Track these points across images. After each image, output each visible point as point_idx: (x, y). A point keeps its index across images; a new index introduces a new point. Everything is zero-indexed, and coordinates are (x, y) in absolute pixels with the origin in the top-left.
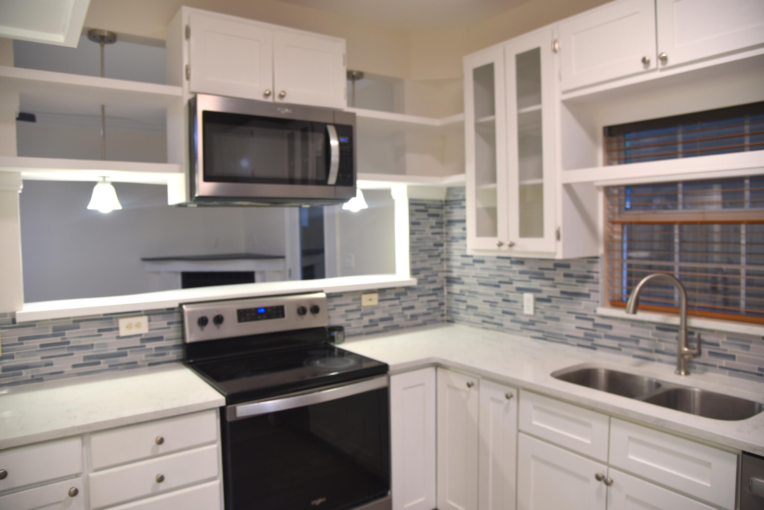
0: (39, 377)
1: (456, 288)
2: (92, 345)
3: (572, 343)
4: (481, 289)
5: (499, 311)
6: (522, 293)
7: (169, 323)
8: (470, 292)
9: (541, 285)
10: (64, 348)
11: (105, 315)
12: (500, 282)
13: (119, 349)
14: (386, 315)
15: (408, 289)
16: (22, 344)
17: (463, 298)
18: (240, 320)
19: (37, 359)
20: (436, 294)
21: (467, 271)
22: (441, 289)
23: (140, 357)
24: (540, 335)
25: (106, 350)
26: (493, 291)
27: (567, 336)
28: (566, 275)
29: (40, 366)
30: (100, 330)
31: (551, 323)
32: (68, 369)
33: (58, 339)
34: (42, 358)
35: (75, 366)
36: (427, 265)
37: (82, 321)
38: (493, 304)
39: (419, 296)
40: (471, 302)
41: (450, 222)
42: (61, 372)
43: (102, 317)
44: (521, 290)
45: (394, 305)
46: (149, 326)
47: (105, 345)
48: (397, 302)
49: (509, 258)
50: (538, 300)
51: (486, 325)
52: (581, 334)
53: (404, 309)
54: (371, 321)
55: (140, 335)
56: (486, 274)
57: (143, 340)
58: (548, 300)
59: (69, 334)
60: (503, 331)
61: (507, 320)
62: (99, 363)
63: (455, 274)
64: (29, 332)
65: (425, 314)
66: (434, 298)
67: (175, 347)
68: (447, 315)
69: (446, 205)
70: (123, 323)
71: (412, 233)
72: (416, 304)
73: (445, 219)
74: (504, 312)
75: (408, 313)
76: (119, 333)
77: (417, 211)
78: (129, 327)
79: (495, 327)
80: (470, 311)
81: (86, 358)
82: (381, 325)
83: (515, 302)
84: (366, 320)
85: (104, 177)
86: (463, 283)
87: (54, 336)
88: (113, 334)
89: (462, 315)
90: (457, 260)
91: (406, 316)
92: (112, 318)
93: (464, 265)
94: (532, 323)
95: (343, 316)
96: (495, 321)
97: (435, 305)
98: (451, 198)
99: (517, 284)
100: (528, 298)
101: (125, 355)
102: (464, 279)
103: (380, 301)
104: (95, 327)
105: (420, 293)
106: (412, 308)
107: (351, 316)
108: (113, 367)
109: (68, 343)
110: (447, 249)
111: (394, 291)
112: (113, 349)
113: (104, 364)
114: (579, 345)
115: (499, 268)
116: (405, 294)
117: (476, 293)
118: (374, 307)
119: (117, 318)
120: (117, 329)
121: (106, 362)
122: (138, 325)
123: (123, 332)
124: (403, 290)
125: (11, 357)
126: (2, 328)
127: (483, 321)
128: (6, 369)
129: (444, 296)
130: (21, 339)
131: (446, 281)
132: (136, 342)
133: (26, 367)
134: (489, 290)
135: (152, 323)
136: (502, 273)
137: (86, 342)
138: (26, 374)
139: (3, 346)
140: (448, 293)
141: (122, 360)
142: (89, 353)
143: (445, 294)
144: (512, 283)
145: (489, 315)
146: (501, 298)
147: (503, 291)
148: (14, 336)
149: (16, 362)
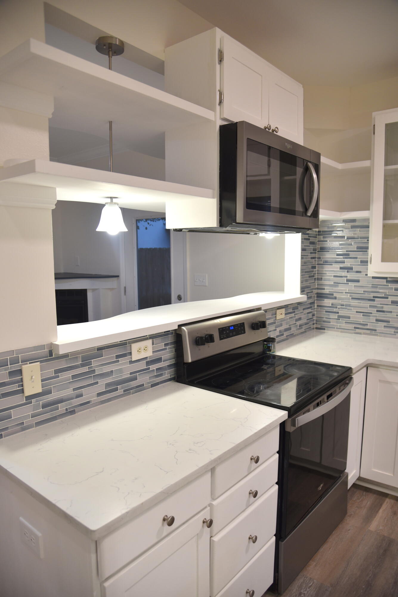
0: (72, 410)
1: (327, 302)
2: (112, 371)
4: (355, 303)
5: (373, 319)
7: (166, 345)
8: (343, 305)
10: (91, 377)
11: (121, 342)
12: (374, 297)
13: (131, 374)
14: (288, 326)
16: (58, 377)
17: (335, 310)
18: (221, 338)
19: (69, 392)
20: (311, 307)
21: (341, 288)
22: (313, 303)
23: (143, 379)
25: (121, 376)
26: (368, 304)
29: (72, 399)
30: (118, 357)
32: (95, 399)
33: (85, 369)
34: (74, 390)
35: (99, 395)
36: (308, 284)
37: (105, 348)
38: (366, 314)
39: (304, 309)
40: (342, 313)
41: (323, 249)
42: (88, 402)
45: (292, 317)
46: (153, 348)
47: (120, 371)
48: (293, 315)
49: (386, 278)
51: (357, 330)
53: (297, 320)
54: (280, 331)
55: (147, 358)
56: (361, 290)
57: (148, 363)
59: (95, 363)
60: (377, 335)
61: (380, 327)
62: (116, 389)
63: (327, 291)
65: (306, 324)
66: (311, 310)
67: (170, 366)
68: (316, 323)
69: (319, 235)
70: (135, 347)
71: (302, 258)
72: (303, 316)
73: (318, 246)
74: (378, 321)
75: (298, 323)
76: (131, 358)
77: (305, 239)
78: (138, 351)
79: (368, 332)
80: (342, 320)
81: (108, 385)
82: (286, 334)
83: (391, 312)
85: (111, 198)
86: (335, 298)
87: (83, 365)
88: (127, 360)
89: (333, 323)
90: (329, 280)
91: (297, 326)
92: (127, 345)
93: (336, 284)
96: (368, 327)
97: (311, 316)
98: (326, 229)
99: (391, 299)
101: (135, 379)
102: (336, 295)
103: (286, 314)
104: (114, 354)
105: (304, 307)
106: (300, 319)
107: (271, 328)
108: (127, 392)
109: (94, 372)
110: (318, 271)
112: (126, 375)
113: (120, 390)
115: (374, 286)
116: (297, 308)
117: (349, 306)
118: (283, 320)
119: (130, 344)
120: (131, 354)
121: (122, 388)
122: (145, 349)
123: (135, 356)
124: (296, 305)
125: (49, 392)
126: (41, 362)
127: (355, 328)
128: (44, 406)
129: (315, 309)
130: (57, 372)
131: (317, 297)
132: (142, 365)
133: (61, 401)
134: (363, 303)
135: (154, 346)
136: (378, 290)
137: (107, 369)
138: (62, 408)
139: (42, 381)
140: (317, 306)
141: (134, 384)
142: (109, 380)
143: (316, 307)
144: (387, 298)
145: (362, 323)
146: (376, 309)
147: (378, 304)
148: (50, 370)
149: (54, 396)
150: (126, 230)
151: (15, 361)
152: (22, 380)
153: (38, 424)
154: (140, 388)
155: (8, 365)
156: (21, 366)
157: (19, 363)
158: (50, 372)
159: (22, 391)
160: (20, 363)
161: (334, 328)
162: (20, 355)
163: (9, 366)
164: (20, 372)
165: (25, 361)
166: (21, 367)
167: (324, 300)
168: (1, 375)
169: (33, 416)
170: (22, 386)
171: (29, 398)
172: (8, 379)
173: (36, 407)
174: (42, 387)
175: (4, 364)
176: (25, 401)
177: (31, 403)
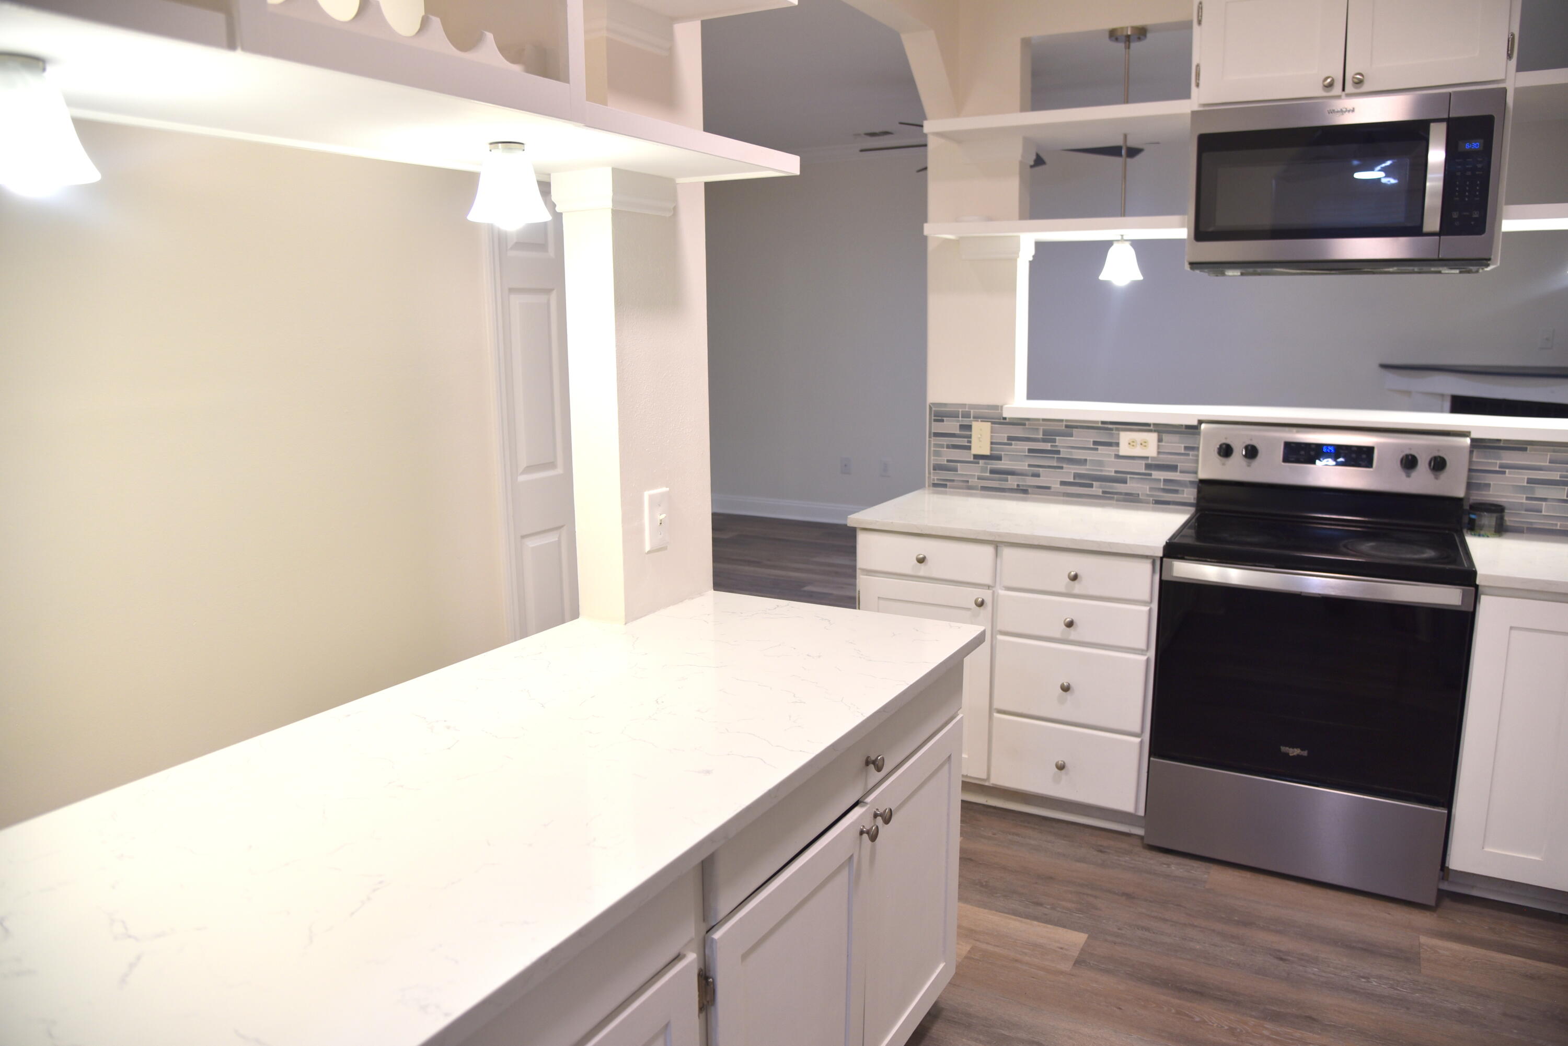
0: (1025, 488)
2: (1086, 460)
7: (1186, 448)
10: (1054, 457)
11: (1103, 423)
13: (1116, 472)
16: (1011, 444)
18: (1286, 459)
19: (1023, 466)
23: (1143, 489)
25: (1101, 471)
29: (1026, 475)
30: (1095, 443)
32: (1056, 486)
33: (1048, 446)
34: (1030, 466)
35: (1063, 483)
37: (1076, 427)
42: (1049, 488)
43: (1100, 425)
46: (1159, 447)
47: (1100, 463)
55: (1147, 458)
57: (1148, 466)
59: (1060, 441)
62: (1091, 486)
64: (1018, 432)
67: (1191, 483)
70: (1125, 437)
76: (1118, 451)
78: (1132, 444)
81: (1076, 476)
87: (1044, 441)
88: (1110, 451)
92: (1111, 429)
101: (1124, 481)
104: (1089, 438)
108: (1108, 495)
109: (1058, 452)
112: (1110, 471)
113: (1097, 489)
119: (1117, 429)
120: (1117, 444)
121: (1101, 487)
122: (1144, 444)
123: (1124, 450)
125: (999, 458)
126: (993, 423)
128: (993, 472)
130: (1010, 438)
132: (1140, 467)
133: (1012, 473)
135: (1163, 443)
137: (1078, 455)
138: (1012, 482)
139: (992, 443)
141: (1120, 487)
142: (1081, 470)
148: (1003, 434)
149: (1003, 465)
150: (1140, 277)
151: (966, 415)
152: (970, 437)
153: (984, 488)
154: (1132, 497)
155: (959, 417)
156: (971, 421)
157: (970, 418)
158: (1003, 437)
159: (969, 448)
160: (972, 419)
162: (972, 411)
163: (960, 419)
164: (969, 427)
165: (977, 418)
166: (971, 423)
168: (950, 426)
169: (979, 478)
170: (970, 442)
171: (977, 457)
172: (958, 432)
173: (984, 470)
174: (991, 449)
175: (954, 415)
176: (972, 459)
177: (978, 463)
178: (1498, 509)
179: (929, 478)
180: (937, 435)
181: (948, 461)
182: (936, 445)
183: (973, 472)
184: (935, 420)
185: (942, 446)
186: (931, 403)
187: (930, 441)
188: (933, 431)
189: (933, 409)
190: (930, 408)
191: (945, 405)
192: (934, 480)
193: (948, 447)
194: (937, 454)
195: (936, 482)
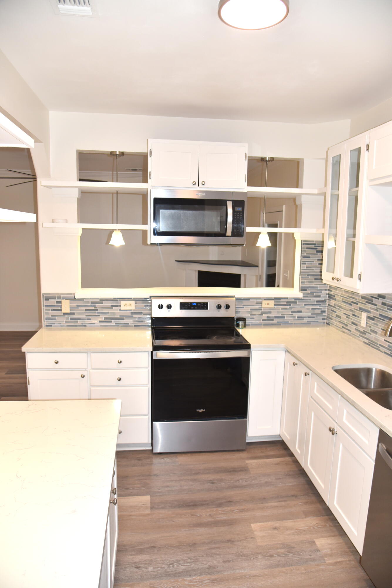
0: (85, 324)
1: (333, 302)
2: (108, 312)
3: (382, 350)
4: (343, 305)
5: (350, 321)
6: (362, 312)
7: (145, 306)
8: (338, 306)
9: (371, 308)
10: (96, 312)
12: (352, 302)
13: (120, 316)
14: (280, 315)
15: (297, 299)
16: (78, 308)
17: (335, 310)
18: (181, 308)
19: (84, 316)
22: (325, 302)
23: (130, 321)
24: (367, 341)
25: (114, 316)
27: (380, 345)
28: (383, 304)
29: (85, 319)
30: (111, 306)
31: (373, 335)
32: (98, 323)
33: (93, 308)
34: (86, 316)
35: (100, 322)
36: (313, 285)
37: (104, 300)
38: (348, 316)
39: (305, 305)
40: (338, 312)
42: (94, 324)
43: (113, 299)
44: (361, 309)
45: (285, 309)
46: (135, 306)
47: (114, 313)
48: (288, 307)
50: (369, 317)
51: (344, 330)
52: (386, 345)
53: (294, 312)
55: (131, 310)
57: (132, 313)
58: (373, 319)
59: (98, 306)
60: (351, 336)
61: (353, 329)
62: (111, 322)
64: (81, 303)
65: (309, 317)
66: (318, 307)
67: (148, 318)
68: (327, 319)
70: (123, 303)
71: (303, 263)
72: (303, 310)
74: (353, 323)
75: (297, 315)
76: (121, 308)
78: (125, 305)
79: (348, 332)
80: (337, 319)
81: (105, 318)
82: (275, 321)
83: (358, 317)
84: (265, 316)
86: (335, 300)
87: (91, 306)
88: (118, 308)
89: (333, 320)
91: (295, 317)
92: (118, 300)
94: (364, 333)
95: (248, 312)
96: (348, 328)
97: (319, 311)
99: (360, 305)
100: (364, 315)
101: (123, 319)
102: (336, 297)
103: (275, 305)
104: (109, 304)
105: (306, 303)
106: (300, 312)
107: (254, 312)
108: (118, 325)
109: (97, 310)
111: (286, 300)
112: (118, 316)
113: (113, 323)
114: (385, 353)
116: (295, 302)
117: (340, 307)
118: (271, 309)
119: (120, 300)
120: (120, 306)
121: (115, 322)
122: (130, 305)
123: (123, 308)
124: (293, 300)
125: (74, 314)
126: (70, 300)
127: (343, 327)
128: (71, 319)
129: (326, 306)
130: (77, 306)
131: (329, 297)
132: (129, 314)
133: (79, 319)
134: (347, 306)
135: (137, 305)
136: (354, 297)
137: (105, 310)
138: (80, 322)
139: (70, 308)
140: (329, 305)
141: (122, 322)
142: (107, 316)
143: (327, 305)
144: (357, 304)
145: (345, 323)
146: (352, 313)
147: (353, 308)
148: (75, 304)
149: (76, 316)
151: (59, 297)
152: (61, 306)
153: (68, 326)
154: (127, 325)
159: (61, 310)
160: (61, 299)
161: (334, 325)
162: (61, 296)
163: (56, 299)
164: (60, 302)
165: (63, 298)
167: (330, 300)
168: (52, 301)
169: (66, 322)
170: (61, 308)
171: (64, 314)
172: (55, 304)
173: (68, 318)
174: (70, 311)
175: (54, 297)
176: (62, 315)
177: (65, 316)
178: (244, 319)
179: (44, 323)
180: (46, 306)
181: (52, 316)
182: (46, 310)
183: (64, 319)
184: (45, 300)
185: (49, 310)
186: (44, 293)
187: (43, 309)
188: (45, 304)
189: (44, 295)
190: (43, 295)
191: (49, 294)
192: (46, 324)
193: (52, 310)
194: (47, 313)
195: (47, 325)
